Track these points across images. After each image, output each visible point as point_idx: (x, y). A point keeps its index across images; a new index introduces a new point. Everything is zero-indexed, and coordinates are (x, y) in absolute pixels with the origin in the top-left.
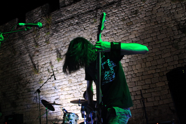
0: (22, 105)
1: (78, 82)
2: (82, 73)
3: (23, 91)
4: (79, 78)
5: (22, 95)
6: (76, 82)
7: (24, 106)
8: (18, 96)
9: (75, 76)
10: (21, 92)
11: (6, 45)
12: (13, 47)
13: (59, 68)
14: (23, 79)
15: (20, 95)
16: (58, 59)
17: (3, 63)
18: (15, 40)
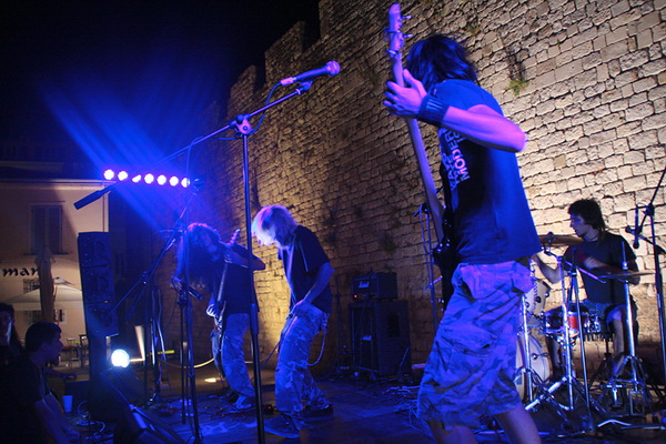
0: (409, 245)
1: (589, 162)
2: (604, 130)
3: (411, 200)
4: (594, 149)
5: (409, 214)
6: (581, 164)
7: (416, 247)
8: (397, 216)
9: (577, 142)
10: (405, 205)
11: (348, 59)
12: (366, 61)
13: (518, 116)
14: (409, 162)
15: (403, 213)
16: (516, 84)
17: (345, 117)
18: (370, 36)
